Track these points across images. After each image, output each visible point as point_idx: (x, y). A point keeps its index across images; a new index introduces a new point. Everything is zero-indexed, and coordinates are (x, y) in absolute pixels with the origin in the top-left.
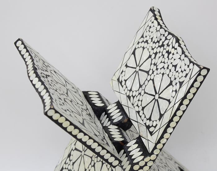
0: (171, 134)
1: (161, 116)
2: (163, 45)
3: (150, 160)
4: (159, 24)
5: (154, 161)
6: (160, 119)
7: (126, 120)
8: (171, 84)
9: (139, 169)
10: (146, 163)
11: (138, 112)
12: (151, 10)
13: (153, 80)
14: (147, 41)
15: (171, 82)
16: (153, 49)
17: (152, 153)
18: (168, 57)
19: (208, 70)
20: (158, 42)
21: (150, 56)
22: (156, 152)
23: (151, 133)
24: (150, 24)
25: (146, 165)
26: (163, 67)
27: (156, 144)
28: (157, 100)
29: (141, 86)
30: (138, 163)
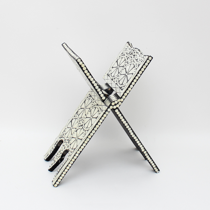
0: (132, 88)
1: (128, 81)
2: (132, 54)
3: (120, 101)
4: (131, 46)
5: (122, 102)
6: (127, 83)
7: (110, 89)
8: (134, 67)
9: (114, 105)
10: (118, 102)
11: (117, 84)
12: (127, 42)
13: (125, 69)
14: (124, 55)
15: (134, 66)
16: (127, 57)
17: (122, 98)
18: (134, 57)
19: (152, 58)
20: (130, 53)
21: (125, 60)
22: (124, 97)
23: (122, 90)
24: (127, 48)
25: (118, 104)
26: (131, 62)
27: (124, 93)
28: (127, 76)
29: (119, 73)
30: (114, 102)
